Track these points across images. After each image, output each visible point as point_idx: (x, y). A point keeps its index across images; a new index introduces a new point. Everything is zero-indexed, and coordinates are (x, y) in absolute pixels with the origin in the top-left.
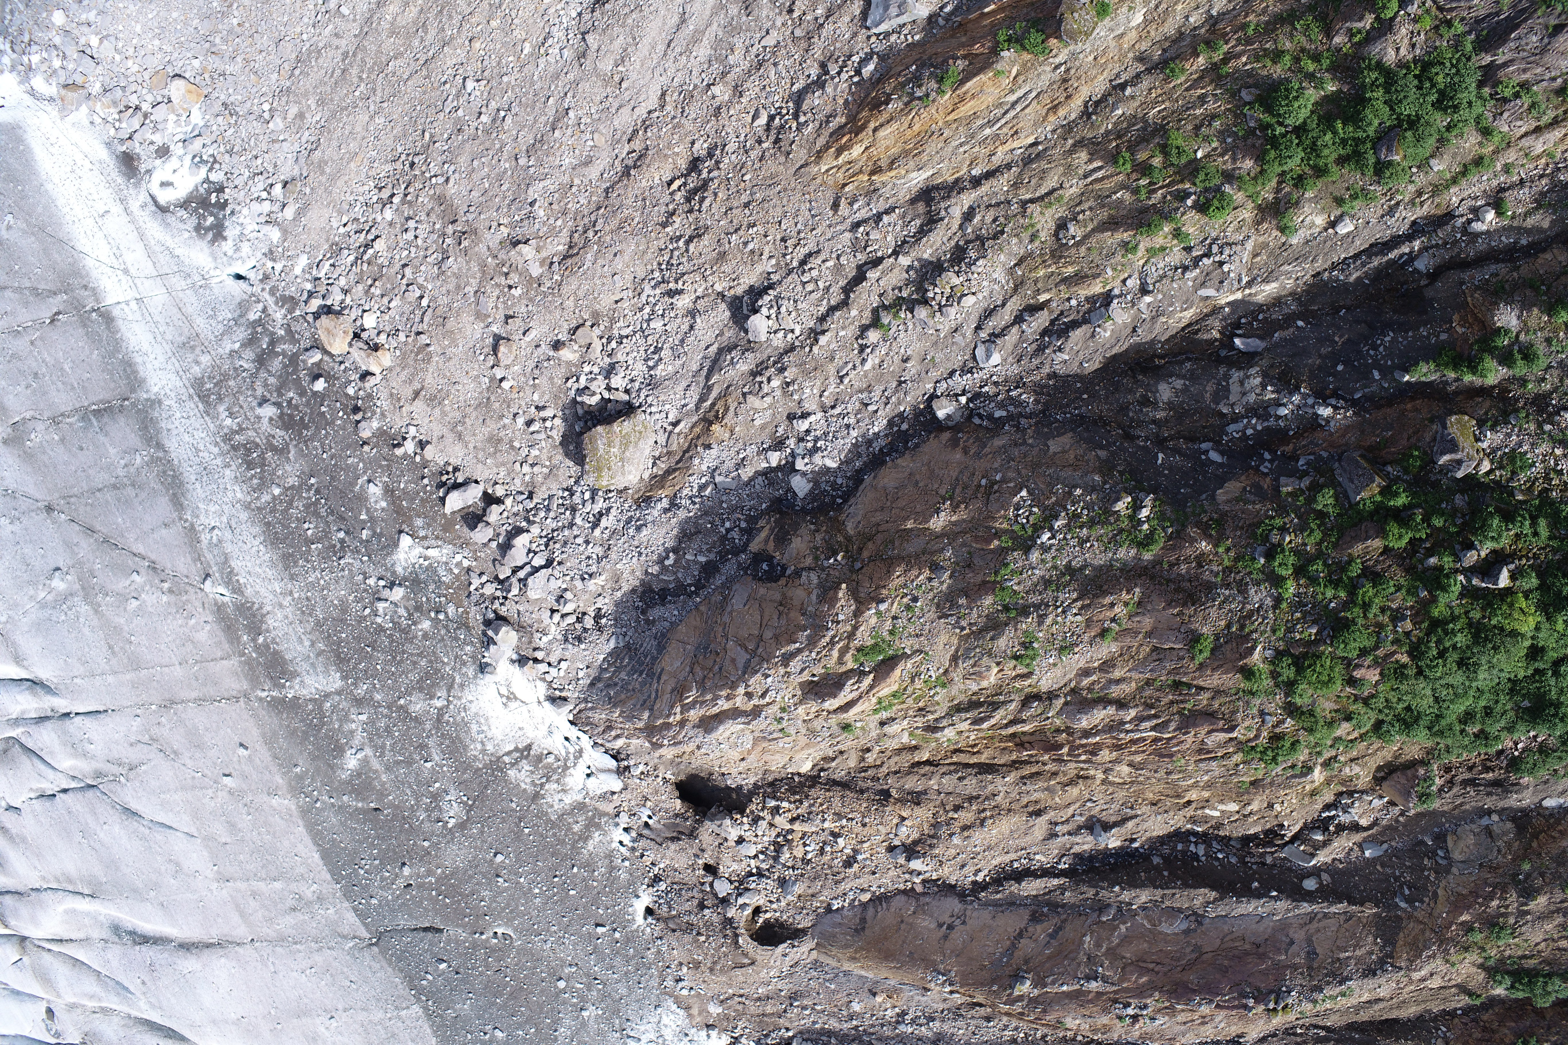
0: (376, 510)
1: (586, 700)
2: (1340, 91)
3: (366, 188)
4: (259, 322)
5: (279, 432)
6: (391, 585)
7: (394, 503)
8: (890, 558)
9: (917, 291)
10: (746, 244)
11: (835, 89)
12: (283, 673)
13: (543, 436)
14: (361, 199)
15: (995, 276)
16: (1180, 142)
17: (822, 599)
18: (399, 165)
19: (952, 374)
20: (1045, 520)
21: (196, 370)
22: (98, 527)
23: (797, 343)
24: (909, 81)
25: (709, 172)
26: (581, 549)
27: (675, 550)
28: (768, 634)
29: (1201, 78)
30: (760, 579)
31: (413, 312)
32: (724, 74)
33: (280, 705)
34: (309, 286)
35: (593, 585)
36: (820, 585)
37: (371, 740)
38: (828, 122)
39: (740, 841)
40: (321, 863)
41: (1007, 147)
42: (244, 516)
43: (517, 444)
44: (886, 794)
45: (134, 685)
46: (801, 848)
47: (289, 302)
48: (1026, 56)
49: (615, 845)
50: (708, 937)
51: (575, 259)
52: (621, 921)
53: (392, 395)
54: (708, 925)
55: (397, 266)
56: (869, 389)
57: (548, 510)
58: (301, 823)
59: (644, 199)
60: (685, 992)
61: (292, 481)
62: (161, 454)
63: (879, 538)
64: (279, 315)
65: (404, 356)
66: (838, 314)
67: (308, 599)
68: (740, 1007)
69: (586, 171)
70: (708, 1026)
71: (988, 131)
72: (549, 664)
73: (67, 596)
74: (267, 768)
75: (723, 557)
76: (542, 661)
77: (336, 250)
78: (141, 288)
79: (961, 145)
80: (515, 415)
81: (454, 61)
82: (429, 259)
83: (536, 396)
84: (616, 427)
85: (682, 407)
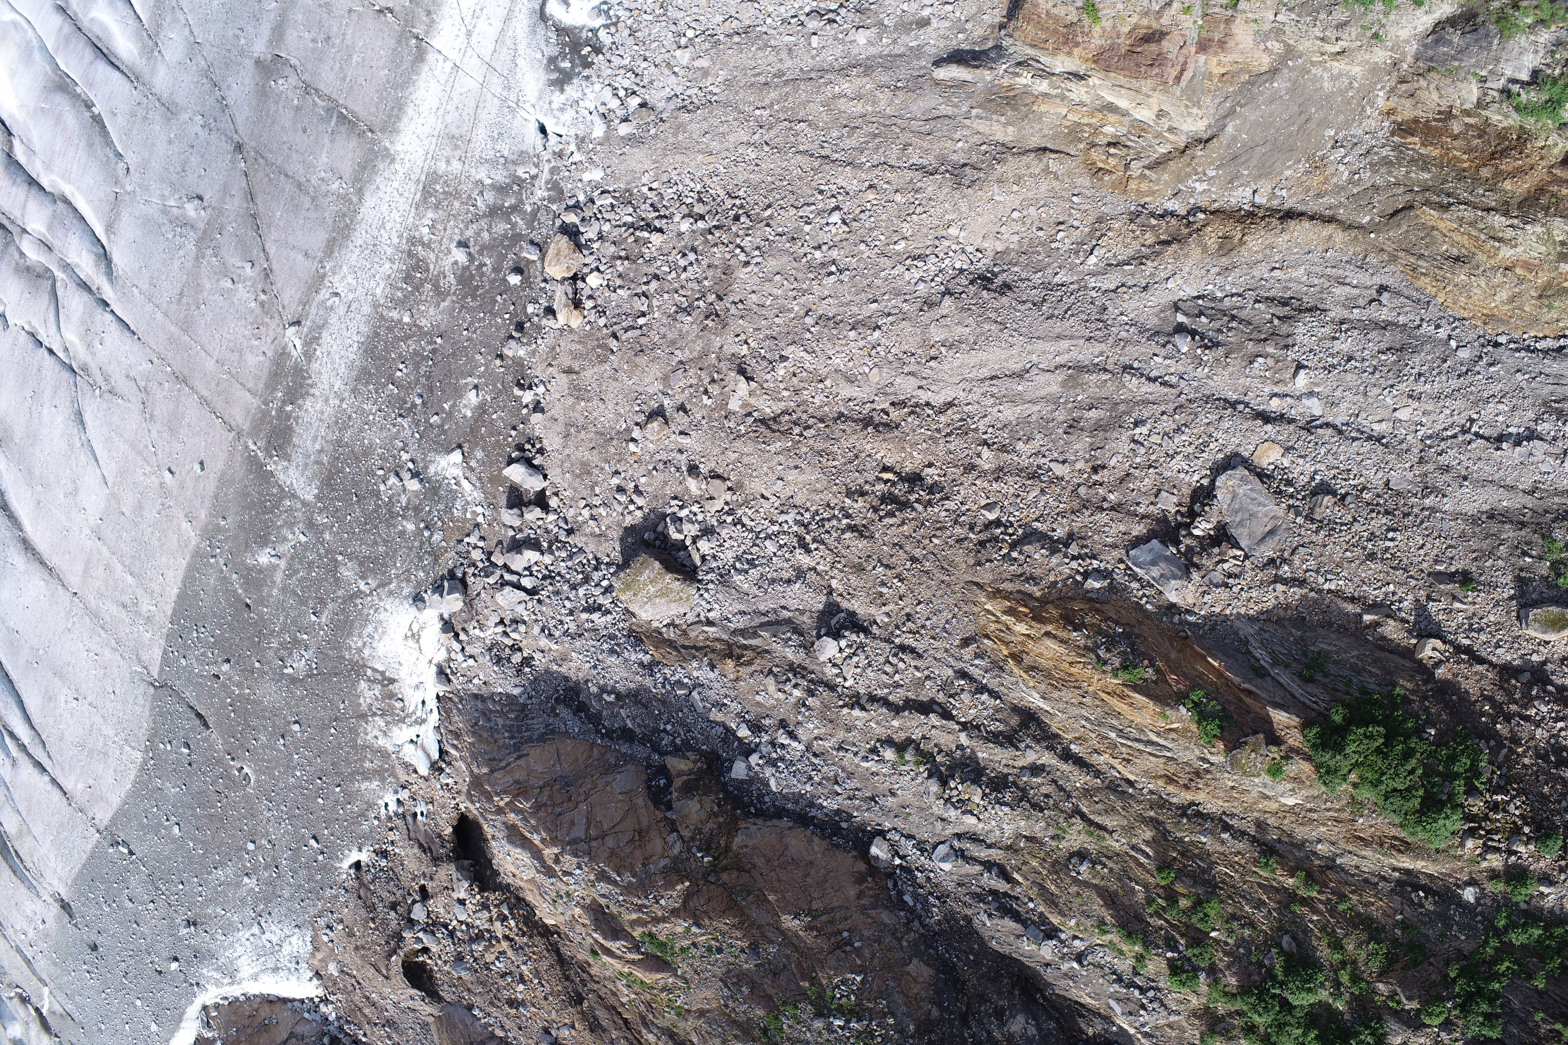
0: (459, 411)
1: (461, 699)
2: (1342, 1014)
3: (692, 185)
4: (520, 182)
5: (452, 279)
6: (415, 475)
7: (476, 421)
8: (735, 901)
9: (949, 768)
10: (883, 584)
11: (1058, 565)
12: (281, 447)
13: (620, 509)
14: (681, 187)
15: (1005, 826)
16: (1212, 913)
17: (665, 872)
18: (729, 203)
19: (910, 837)
20: (851, 1012)
21: (442, 167)
22: (259, 201)
23: (839, 689)
24: (1106, 635)
25: (918, 501)
26: (563, 611)
27: (619, 696)
28: (610, 842)
29: (1277, 890)
30: (649, 788)
31: (627, 315)
32: (1003, 449)
33: (256, 467)
34: (582, 198)
35: (544, 642)
36: (676, 860)
37: (292, 558)
38: (1027, 580)
39: (462, 902)
40: (174, 598)
42: (367, 309)
43: (597, 490)
44: (578, 1000)
45: (171, 340)
46: (493, 957)
47: (557, 191)
48: (1194, 727)
49: (381, 803)
50: (376, 929)
51: (767, 433)
52: (331, 852)
53: (553, 348)
54: (385, 922)
55: (651, 270)
56: (850, 775)
57: (571, 557)
58: (188, 558)
59: (857, 457)
60: (325, 939)
61: (423, 322)
62: (355, 200)
63: (745, 877)
64: (540, 193)
65: (589, 335)
66: (884, 710)
67: (350, 417)
68: (350, 988)
69: (842, 383)
70: (318, 975)
71: (1113, 735)
72: (463, 649)
73: (186, 224)
74: (203, 497)
75: (643, 740)
76: (460, 642)
77: (626, 199)
78: (466, 60)
79: (1087, 719)
80: (617, 473)
81: (844, 184)
82: (677, 296)
83: (643, 480)
84: (669, 577)
85: (727, 618)
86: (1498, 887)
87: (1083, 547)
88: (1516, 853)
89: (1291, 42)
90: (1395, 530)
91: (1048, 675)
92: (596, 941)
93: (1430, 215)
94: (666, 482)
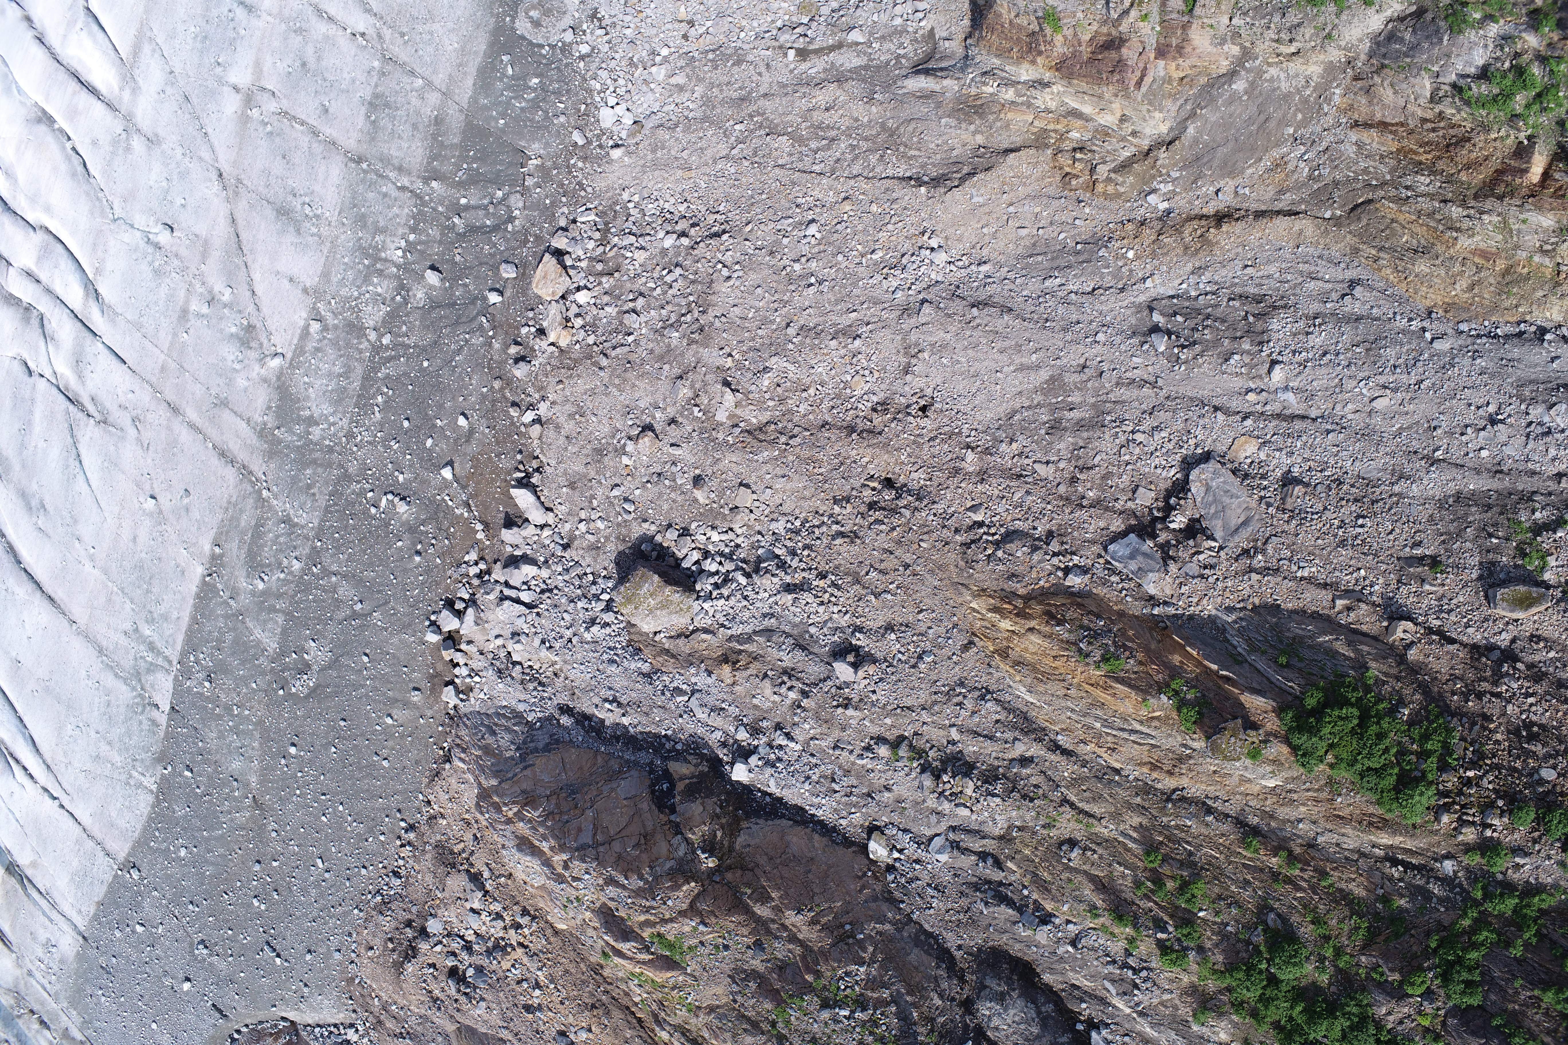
2: (1327, 987)
3: (673, 200)
8: (741, 902)
9: (941, 763)
11: (1040, 562)
14: (661, 203)
15: (997, 817)
16: (1199, 894)
17: (672, 874)
18: (710, 218)
19: (906, 831)
20: (856, 1001)
24: (1088, 628)
25: (906, 506)
26: (563, 623)
27: (620, 704)
28: (617, 846)
29: (1262, 870)
30: (653, 792)
31: (618, 332)
32: (987, 452)
35: (545, 654)
36: (681, 861)
38: (1011, 578)
39: (475, 911)
41: (1097, 750)
43: (595, 503)
46: (509, 965)
48: (1174, 715)
51: (755, 443)
55: (636, 287)
57: (567, 570)
59: (842, 463)
63: (749, 876)
65: (577, 354)
66: (877, 709)
71: (1098, 725)
72: (466, 664)
75: (646, 746)
77: (609, 216)
79: (1073, 710)
80: (613, 485)
81: (820, 196)
82: (664, 312)
83: (637, 492)
84: (668, 590)
85: (723, 626)
86: (1475, 860)
87: (1062, 543)
88: (1491, 825)
89: (1248, 44)
90: (1364, 517)
91: (1035, 669)
92: (607, 943)
93: (1389, 209)
94: (660, 494)
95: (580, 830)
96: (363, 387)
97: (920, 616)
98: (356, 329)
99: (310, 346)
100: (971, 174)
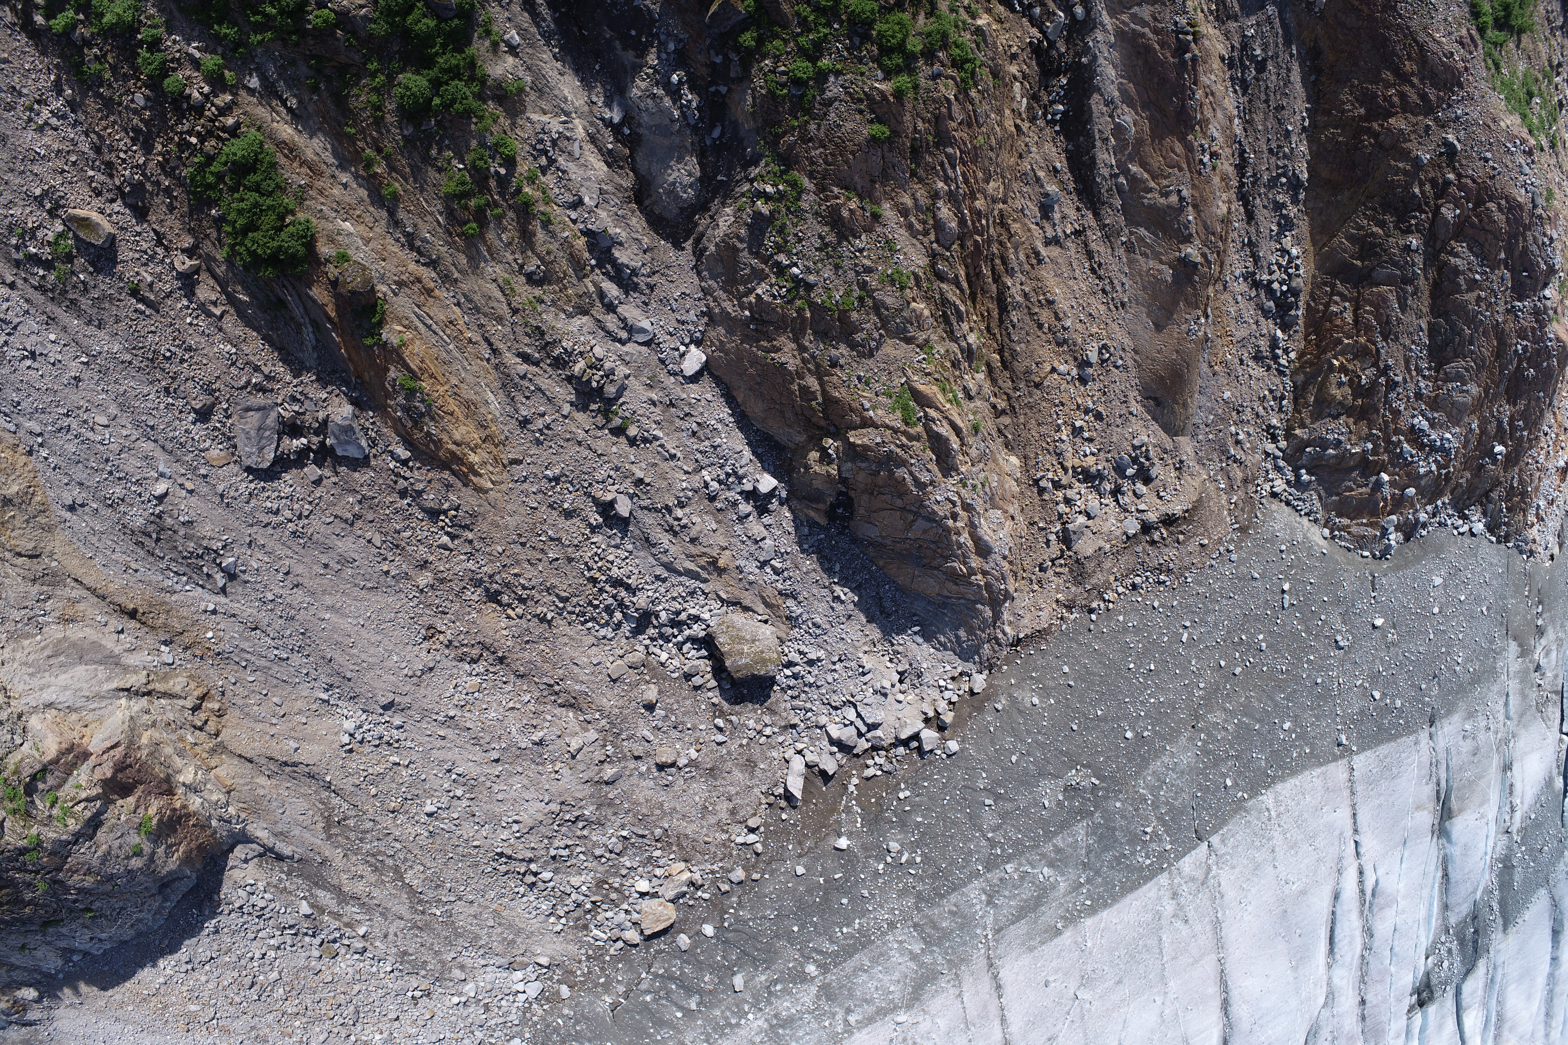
3: (525, 899)
8: (825, 402)
9: (593, 397)
11: (420, 481)
14: (535, 903)
15: (575, 331)
16: (452, 183)
17: (865, 458)
18: (504, 869)
19: (661, 361)
20: (781, 272)
23: (644, 496)
24: (411, 417)
25: (497, 583)
27: (832, 591)
28: (899, 503)
29: (395, 169)
30: (851, 514)
31: (634, 845)
32: (409, 578)
36: (853, 460)
38: (449, 485)
41: (464, 329)
43: (746, 742)
46: (1088, 458)
48: (386, 319)
51: (580, 700)
55: (595, 863)
56: (679, 431)
57: (805, 709)
59: (524, 643)
63: (808, 412)
65: (675, 850)
66: (616, 462)
69: (502, 697)
71: (451, 347)
75: (834, 548)
80: (719, 745)
82: (585, 832)
83: (702, 727)
84: (725, 649)
85: (703, 593)
87: (395, 482)
90: (164, 356)
91: (473, 415)
94: (684, 714)
95: (925, 531)
96: (856, 951)
97: (535, 505)
98: (827, 992)
99: (870, 1009)
100: (286, 764)
